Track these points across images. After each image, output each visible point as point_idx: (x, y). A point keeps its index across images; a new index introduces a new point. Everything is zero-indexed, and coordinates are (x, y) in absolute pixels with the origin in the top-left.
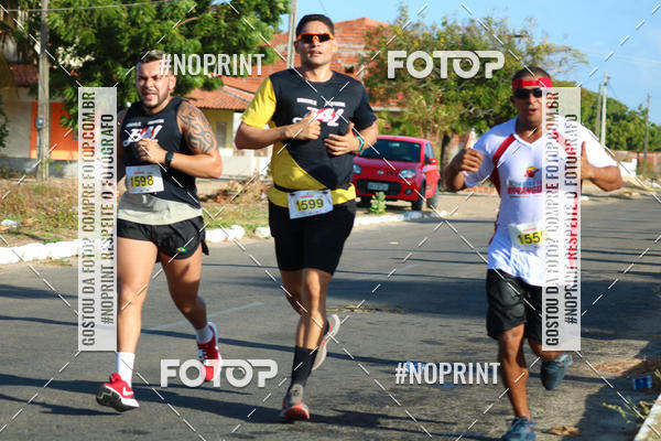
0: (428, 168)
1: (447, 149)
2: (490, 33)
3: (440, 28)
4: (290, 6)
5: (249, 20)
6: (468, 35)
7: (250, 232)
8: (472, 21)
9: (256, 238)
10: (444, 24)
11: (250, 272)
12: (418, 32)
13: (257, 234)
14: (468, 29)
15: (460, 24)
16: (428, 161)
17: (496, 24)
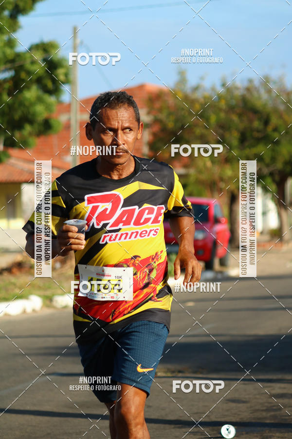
0: (218, 228)
1: (235, 208)
2: (269, 91)
3: (220, 90)
4: (71, 77)
5: (31, 93)
6: (248, 96)
7: (48, 302)
8: (250, 81)
9: (54, 307)
10: (223, 85)
11: (51, 342)
12: (198, 95)
13: (54, 303)
14: (248, 89)
15: (239, 84)
16: (217, 221)
17: (275, 83)
